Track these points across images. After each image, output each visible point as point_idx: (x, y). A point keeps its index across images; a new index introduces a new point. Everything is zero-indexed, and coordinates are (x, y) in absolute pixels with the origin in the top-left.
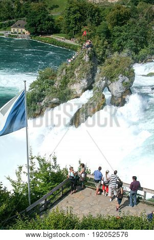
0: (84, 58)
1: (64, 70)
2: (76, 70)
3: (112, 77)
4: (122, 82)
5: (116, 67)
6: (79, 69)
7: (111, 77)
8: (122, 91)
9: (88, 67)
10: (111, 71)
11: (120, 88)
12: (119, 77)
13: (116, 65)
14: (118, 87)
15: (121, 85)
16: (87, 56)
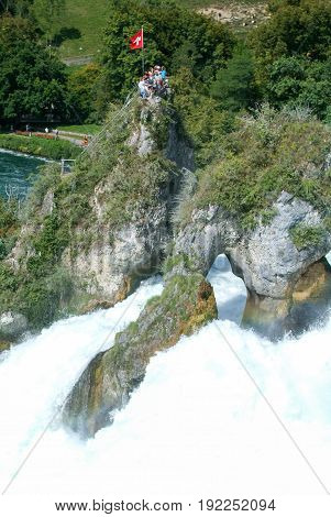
0: (133, 139)
1: (50, 195)
2: (98, 190)
3: (245, 209)
4: (292, 227)
5: (260, 163)
6: (108, 187)
7: (242, 210)
8: (290, 268)
9: (149, 175)
10: (239, 178)
11: (281, 253)
12: (278, 206)
13: (261, 153)
14: (274, 251)
15: (283, 239)
16: (145, 133)
